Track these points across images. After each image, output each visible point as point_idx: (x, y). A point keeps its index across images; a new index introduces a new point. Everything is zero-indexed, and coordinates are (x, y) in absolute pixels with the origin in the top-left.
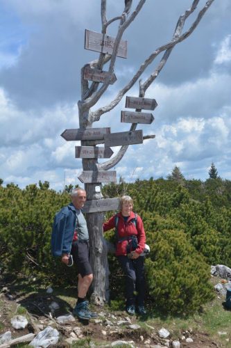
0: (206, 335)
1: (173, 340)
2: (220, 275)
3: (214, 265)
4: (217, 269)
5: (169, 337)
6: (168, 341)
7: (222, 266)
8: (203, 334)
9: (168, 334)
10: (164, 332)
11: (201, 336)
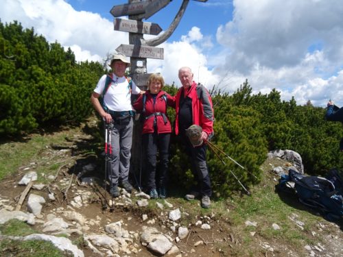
0: (229, 223)
1: (181, 226)
2: (287, 159)
3: (283, 149)
4: (285, 153)
5: (179, 221)
6: (176, 224)
7: (290, 151)
8: (225, 222)
9: (179, 217)
10: (175, 214)
11: (223, 223)
